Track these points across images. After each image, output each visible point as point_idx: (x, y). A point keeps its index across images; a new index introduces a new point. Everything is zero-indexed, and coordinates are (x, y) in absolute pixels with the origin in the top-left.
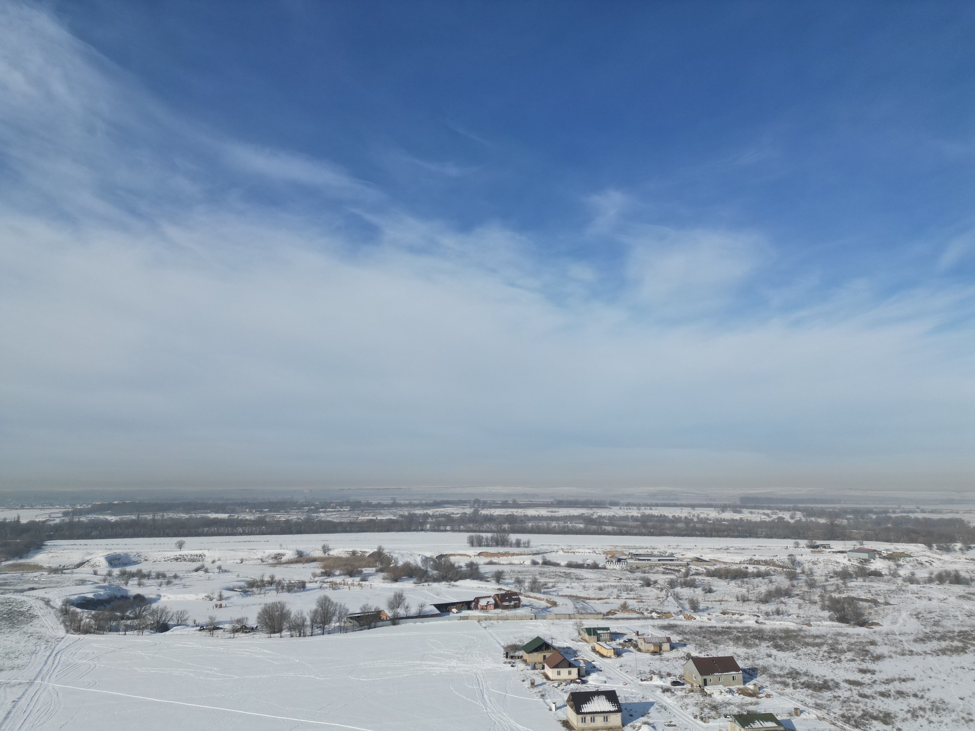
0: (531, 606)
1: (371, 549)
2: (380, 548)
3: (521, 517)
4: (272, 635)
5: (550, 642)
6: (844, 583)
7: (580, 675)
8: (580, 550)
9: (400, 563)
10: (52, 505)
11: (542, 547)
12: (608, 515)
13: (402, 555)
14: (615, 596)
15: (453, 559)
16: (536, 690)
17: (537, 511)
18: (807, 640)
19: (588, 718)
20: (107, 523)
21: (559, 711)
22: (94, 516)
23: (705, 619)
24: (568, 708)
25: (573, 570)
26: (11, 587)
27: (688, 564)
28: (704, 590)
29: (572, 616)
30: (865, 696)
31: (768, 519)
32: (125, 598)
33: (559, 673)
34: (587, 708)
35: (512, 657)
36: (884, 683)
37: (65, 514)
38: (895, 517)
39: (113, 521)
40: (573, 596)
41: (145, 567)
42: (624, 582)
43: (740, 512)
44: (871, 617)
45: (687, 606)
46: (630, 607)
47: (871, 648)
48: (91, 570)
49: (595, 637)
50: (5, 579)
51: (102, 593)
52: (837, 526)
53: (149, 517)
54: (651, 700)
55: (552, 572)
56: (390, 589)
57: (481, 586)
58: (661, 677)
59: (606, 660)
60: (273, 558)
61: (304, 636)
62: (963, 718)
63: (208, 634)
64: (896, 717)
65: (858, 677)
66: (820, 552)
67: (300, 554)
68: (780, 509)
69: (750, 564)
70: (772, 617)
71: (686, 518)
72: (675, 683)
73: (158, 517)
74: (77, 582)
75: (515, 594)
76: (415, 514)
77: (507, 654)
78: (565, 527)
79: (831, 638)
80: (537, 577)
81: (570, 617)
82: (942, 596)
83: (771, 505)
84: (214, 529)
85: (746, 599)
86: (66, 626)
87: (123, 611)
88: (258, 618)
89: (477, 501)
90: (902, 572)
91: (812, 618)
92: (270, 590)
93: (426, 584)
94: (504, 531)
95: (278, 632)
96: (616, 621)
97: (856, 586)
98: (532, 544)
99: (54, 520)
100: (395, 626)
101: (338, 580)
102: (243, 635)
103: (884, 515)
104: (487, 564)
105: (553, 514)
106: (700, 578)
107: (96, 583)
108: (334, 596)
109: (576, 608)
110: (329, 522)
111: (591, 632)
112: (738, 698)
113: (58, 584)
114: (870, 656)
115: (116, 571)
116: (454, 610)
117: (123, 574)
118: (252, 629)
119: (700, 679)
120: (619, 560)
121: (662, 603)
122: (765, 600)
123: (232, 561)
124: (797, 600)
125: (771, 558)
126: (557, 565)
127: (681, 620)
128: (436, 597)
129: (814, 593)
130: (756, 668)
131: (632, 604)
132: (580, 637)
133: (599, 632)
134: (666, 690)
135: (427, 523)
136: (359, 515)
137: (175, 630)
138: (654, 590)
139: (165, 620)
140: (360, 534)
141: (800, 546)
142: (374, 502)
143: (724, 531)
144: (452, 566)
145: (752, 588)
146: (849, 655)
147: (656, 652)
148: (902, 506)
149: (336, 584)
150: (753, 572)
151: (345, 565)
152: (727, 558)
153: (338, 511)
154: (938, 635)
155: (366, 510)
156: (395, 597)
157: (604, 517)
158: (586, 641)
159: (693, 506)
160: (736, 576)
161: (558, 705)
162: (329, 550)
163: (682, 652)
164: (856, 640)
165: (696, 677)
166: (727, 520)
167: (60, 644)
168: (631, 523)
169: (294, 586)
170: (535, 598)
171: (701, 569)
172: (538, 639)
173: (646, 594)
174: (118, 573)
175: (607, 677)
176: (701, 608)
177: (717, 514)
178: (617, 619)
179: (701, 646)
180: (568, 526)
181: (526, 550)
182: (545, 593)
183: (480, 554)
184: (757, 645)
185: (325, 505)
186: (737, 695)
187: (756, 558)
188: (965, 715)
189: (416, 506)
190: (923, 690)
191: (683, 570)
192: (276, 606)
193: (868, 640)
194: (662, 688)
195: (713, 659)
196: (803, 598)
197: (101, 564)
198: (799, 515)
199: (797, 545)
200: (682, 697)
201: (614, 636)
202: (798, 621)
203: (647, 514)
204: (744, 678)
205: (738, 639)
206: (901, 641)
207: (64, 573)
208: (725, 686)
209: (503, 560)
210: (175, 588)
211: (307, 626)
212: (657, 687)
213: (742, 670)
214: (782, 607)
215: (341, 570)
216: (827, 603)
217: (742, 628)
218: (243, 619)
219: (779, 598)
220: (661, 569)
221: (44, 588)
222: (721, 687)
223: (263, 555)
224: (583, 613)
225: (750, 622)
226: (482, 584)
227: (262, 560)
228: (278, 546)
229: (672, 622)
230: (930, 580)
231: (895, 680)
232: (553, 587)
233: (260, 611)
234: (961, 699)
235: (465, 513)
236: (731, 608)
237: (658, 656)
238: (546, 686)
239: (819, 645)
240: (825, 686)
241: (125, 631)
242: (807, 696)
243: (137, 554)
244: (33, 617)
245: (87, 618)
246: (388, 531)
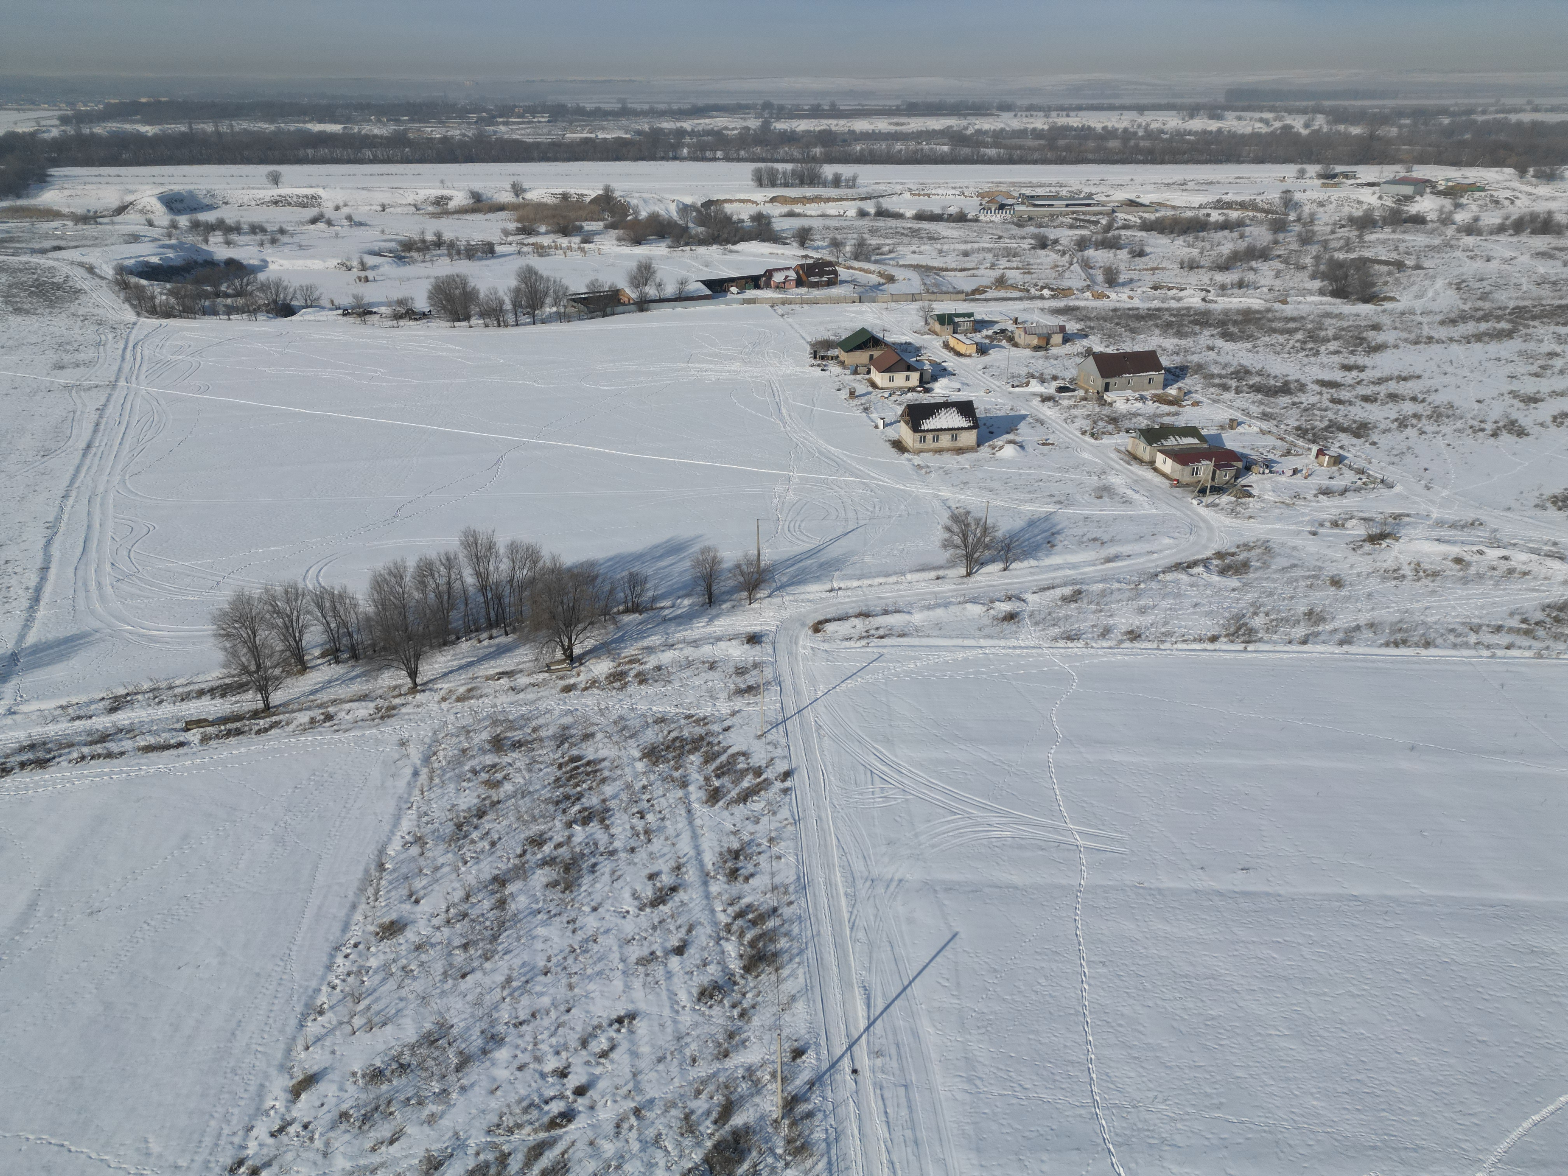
0: (854, 282)
1: (593, 190)
2: (607, 189)
3: (843, 134)
4: (457, 324)
5: (881, 335)
6: (1360, 237)
7: (922, 381)
8: (940, 191)
9: (643, 215)
10: (34, 103)
11: (876, 187)
12: (993, 128)
13: (645, 201)
14: (988, 265)
15: (728, 208)
16: (856, 402)
17: (871, 123)
18: (1274, 325)
19: (930, 436)
20: (141, 140)
21: (889, 430)
22: (115, 125)
23: (1124, 297)
24: (902, 424)
25: (925, 225)
26: (24, 245)
27: (1114, 211)
28: (1131, 252)
29: (917, 297)
30: (1340, 402)
31: (1264, 129)
32: (210, 263)
33: (891, 379)
34: (930, 424)
35: (823, 358)
36: (1373, 383)
37: (64, 120)
38: (1483, 122)
39: (150, 134)
40: (922, 266)
41: (229, 215)
42: (1007, 243)
43: (1219, 118)
44: (1385, 288)
45: (1100, 278)
46: (1009, 282)
47: (1371, 335)
48: (141, 219)
49: (951, 328)
50: (8, 232)
51: (171, 256)
52: (1379, 139)
53: (209, 128)
54: (1023, 412)
55: (891, 228)
56: (631, 256)
57: (775, 251)
58: (1043, 381)
59: (963, 360)
60: (433, 204)
61: (506, 326)
62: (1471, 427)
63: (358, 320)
64: (1375, 427)
65: (1337, 376)
66: (1336, 185)
67: (477, 197)
68: (1290, 111)
69: (1215, 208)
70: (1230, 292)
71: (1125, 130)
72: (1061, 389)
73: (224, 128)
74: (126, 238)
75: (830, 264)
76: (661, 129)
77: (815, 352)
78: (916, 151)
79: (1312, 321)
80: (866, 236)
81: (914, 298)
82: (1508, 254)
83: (1278, 104)
84: (324, 152)
85: (1195, 265)
86: (132, 305)
87: (216, 284)
88: (429, 298)
89: (767, 106)
90: (1461, 217)
91: (1292, 292)
92: (440, 255)
93: (688, 248)
94: (814, 159)
95: (464, 320)
96: (985, 303)
97: (1378, 239)
98: (860, 181)
99: (48, 131)
100: (644, 314)
101: (546, 241)
102: (411, 323)
103: (1464, 118)
104: (784, 216)
105: (899, 128)
106: (1129, 233)
107: (156, 240)
108: (543, 266)
109: (925, 284)
110: (516, 141)
111: (945, 320)
112: (1151, 407)
113: (96, 242)
114: (1365, 345)
115: (183, 221)
116: (734, 289)
117: (195, 225)
118: (424, 314)
119: (1100, 382)
120: (1002, 207)
121: (1061, 275)
122: (1224, 267)
123: (367, 208)
124: (1277, 264)
125: (1253, 197)
126: (899, 216)
127: (1086, 300)
128: (705, 269)
129: (1307, 253)
130: (1187, 367)
131: (1014, 276)
132: (928, 327)
133: (957, 319)
134: (1045, 399)
135: (683, 145)
136: (565, 129)
137: (305, 313)
138: (1051, 253)
139: (285, 300)
140: (571, 163)
141: (1307, 175)
142: (589, 107)
143: (1185, 153)
144: (728, 219)
145: (1208, 247)
146: (1333, 346)
147: (1040, 347)
148: (1503, 100)
149: (542, 247)
150: (1217, 221)
151: (554, 216)
152: (1178, 199)
153: (529, 122)
154: (1481, 313)
155: (577, 121)
156: (639, 268)
157: (986, 133)
158: (936, 333)
159: (1141, 109)
160: (1188, 229)
161: (887, 421)
162: (524, 191)
163: (1080, 346)
164: (1350, 323)
165: (1095, 380)
166: (1196, 133)
167: (134, 331)
168: (1030, 142)
169: (477, 250)
170: (861, 270)
171: (1134, 219)
172: (863, 331)
173: (1038, 261)
174: (187, 224)
175: (963, 384)
176: (1121, 280)
177: (1180, 122)
178: (986, 300)
179: (1110, 337)
180: (922, 150)
181: (850, 192)
182: (876, 262)
183: (773, 200)
184: (1196, 334)
185: (506, 111)
186: (1150, 403)
187: (1227, 198)
188: (1475, 423)
189: (662, 114)
190: (1429, 391)
191: (1104, 222)
192: (454, 280)
193: (1370, 323)
194: (1041, 396)
195: (1125, 355)
196: (1287, 263)
197: (154, 208)
198: (1320, 122)
199: (1301, 174)
200: (1069, 408)
201: (979, 325)
202: (1268, 297)
203: (1059, 124)
204: (1165, 380)
205: (1169, 325)
206: (1420, 323)
207: (100, 224)
208: (1134, 391)
209: (812, 209)
210: (286, 250)
211: (507, 311)
212: (1035, 394)
213: (1165, 369)
214: (1250, 276)
215: (548, 224)
216: (1322, 268)
217: (1179, 309)
218: (406, 300)
219: (1248, 262)
220: (1068, 220)
221: (76, 247)
222: (1129, 393)
223: (416, 197)
224: (935, 292)
225: (1193, 300)
226: (778, 249)
227: (415, 206)
228: (438, 184)
229: (1072, 303)
230: (1501, 229)
231: (1391, 379)
232: (891, 252)
233: (430, 287)
234: (1479, 401)
235: (747, 128)
236: (1169, 280)
237: (1041, 353)
238: (872, 397)
239: (1291, 332)
240: (1285, 389)
241: (229, 314)
242: (1254, 402)
243: (208, 192)
244: (77, 292)
245: (161, 294)
246: (617, 159)
